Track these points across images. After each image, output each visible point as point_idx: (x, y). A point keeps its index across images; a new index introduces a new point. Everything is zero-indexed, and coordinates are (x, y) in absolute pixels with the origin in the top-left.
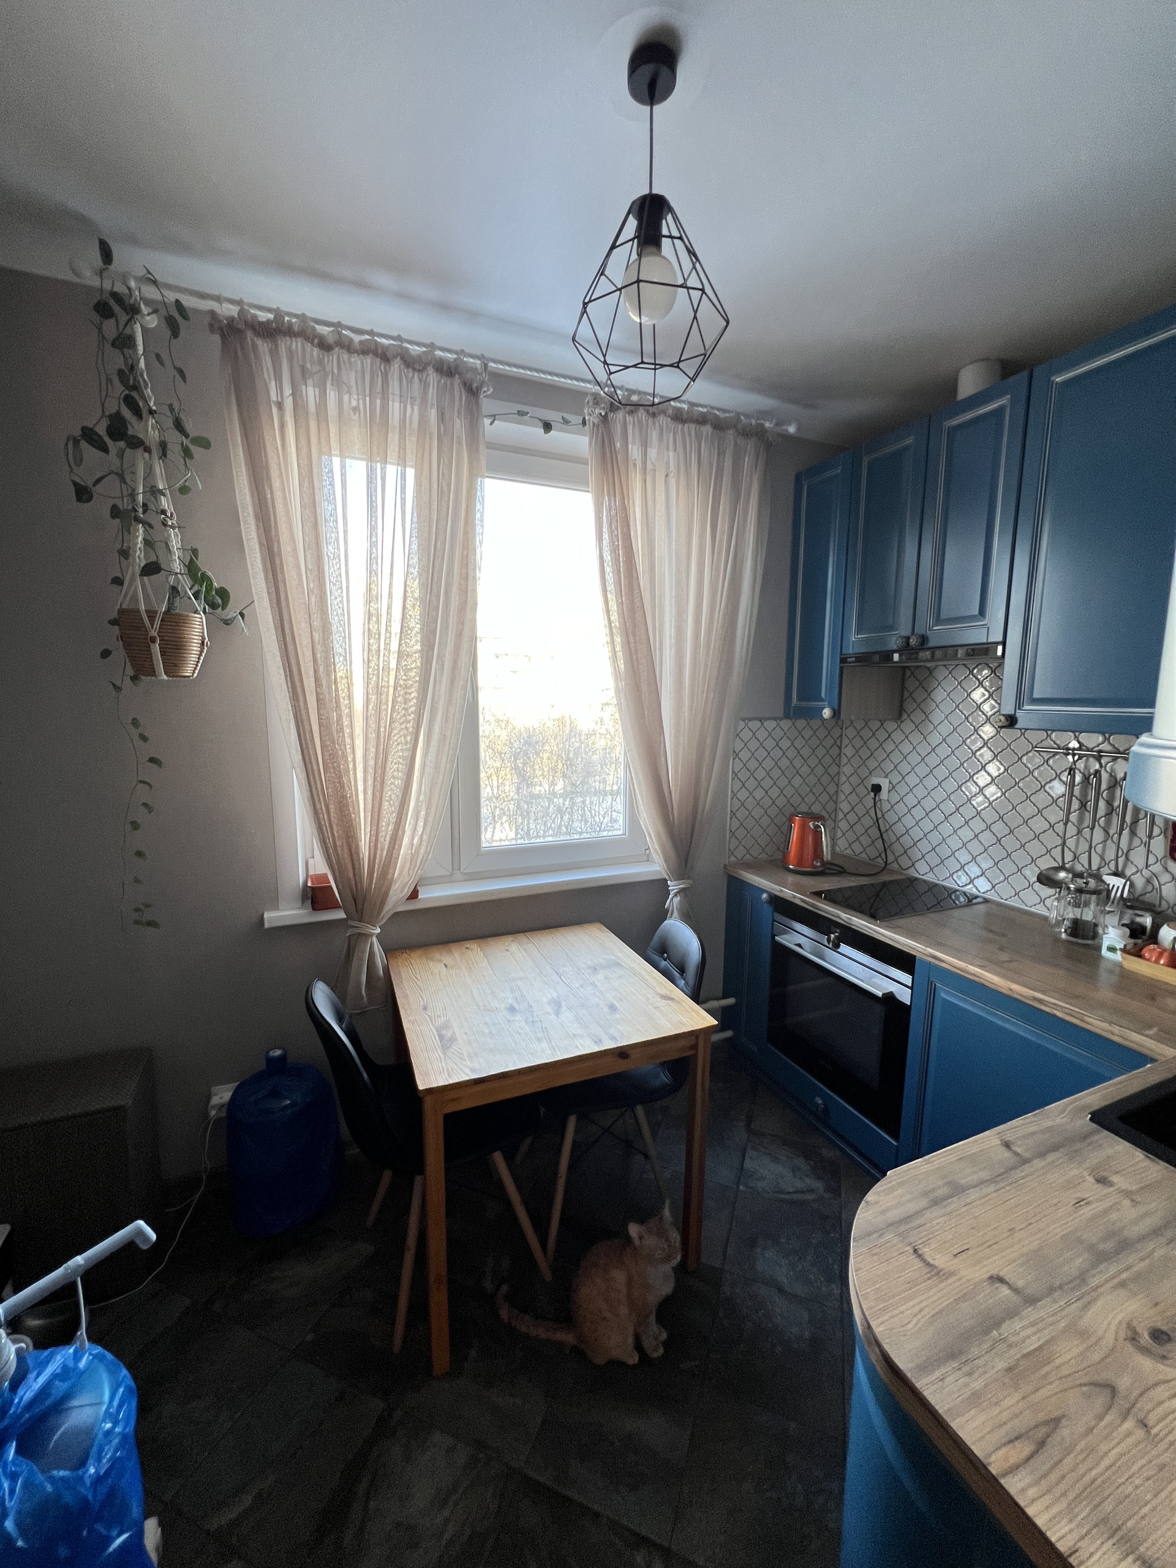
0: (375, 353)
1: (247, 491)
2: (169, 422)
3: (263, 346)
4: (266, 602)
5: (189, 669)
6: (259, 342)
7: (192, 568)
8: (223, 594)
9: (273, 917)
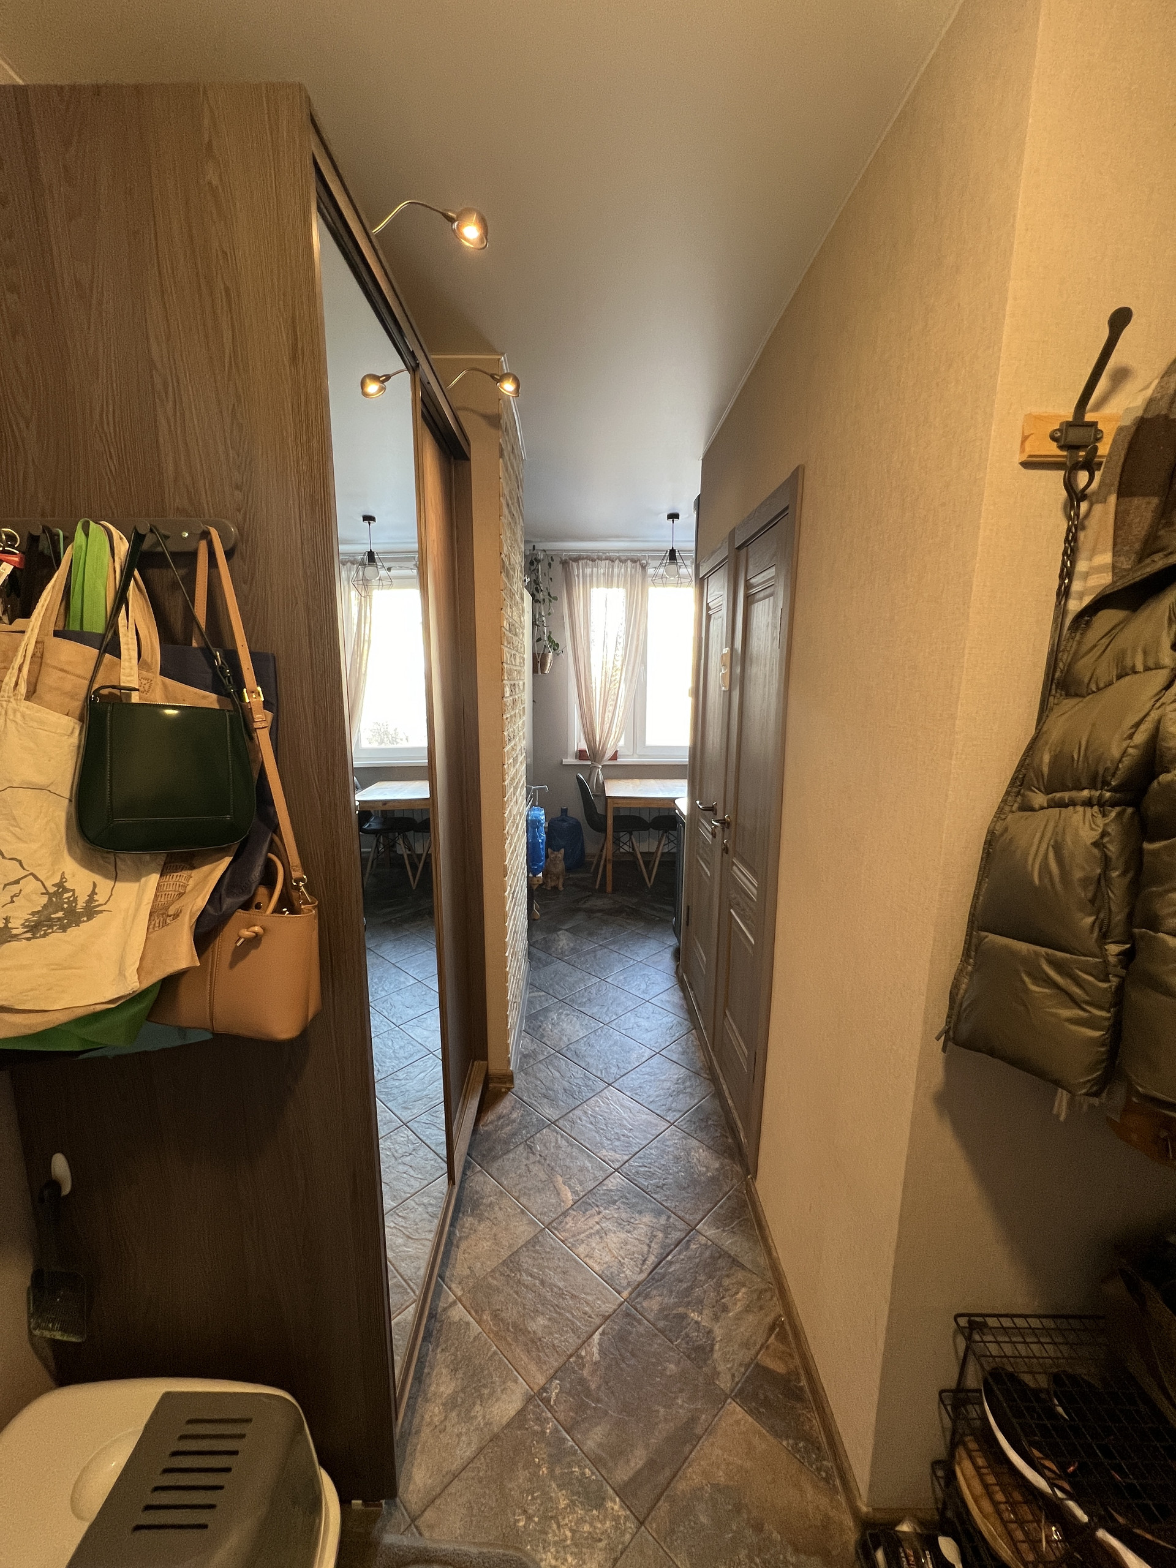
0: (610, 560)
1: (567, 609)
2: (546, 594)
3: (575, 564)
4: (570, 648)
5: (546, 672)
6: (573, 563)
7: (549, 638)
8: (558, 645)
9: (566, 761)
